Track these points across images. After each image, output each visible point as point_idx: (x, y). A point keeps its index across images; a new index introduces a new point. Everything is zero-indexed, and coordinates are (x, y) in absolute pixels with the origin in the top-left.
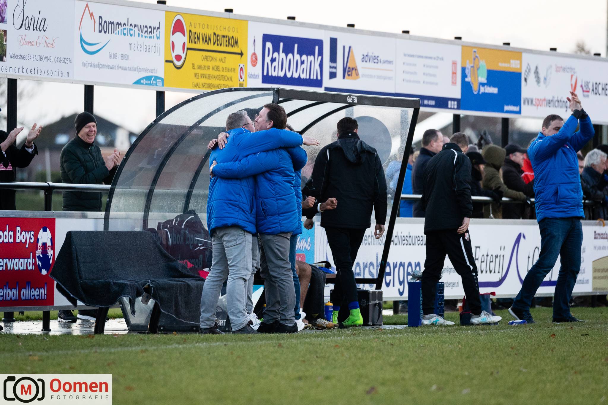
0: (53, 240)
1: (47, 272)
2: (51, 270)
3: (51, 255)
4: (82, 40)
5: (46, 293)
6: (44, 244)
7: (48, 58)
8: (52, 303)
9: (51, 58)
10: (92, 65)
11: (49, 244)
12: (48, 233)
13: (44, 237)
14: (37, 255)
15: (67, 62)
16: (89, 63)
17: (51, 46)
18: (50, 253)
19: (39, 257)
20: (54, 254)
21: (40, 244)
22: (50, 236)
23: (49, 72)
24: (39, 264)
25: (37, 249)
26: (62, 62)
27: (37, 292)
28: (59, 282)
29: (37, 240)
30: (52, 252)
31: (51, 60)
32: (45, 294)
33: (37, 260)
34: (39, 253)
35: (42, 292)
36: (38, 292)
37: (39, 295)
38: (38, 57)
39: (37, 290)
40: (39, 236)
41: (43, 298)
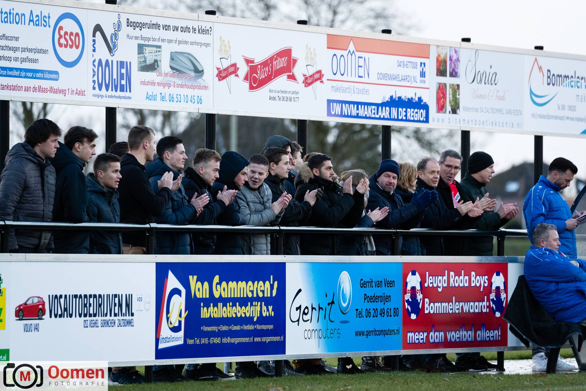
0: (506, 284)
1: (501, 314)
2: (505, 311)
3: (505, 298)
4: (531, 92)
5: (500, 334)
6: (498, 288)
7: (500, 111)
8: (506, 344)
9: (502, 110)
10: (541, 117)
11: (502, 287)
12: (501, 277)
13: (498, 281)
14: (491, 298)
15: (517, 114)
16: (538, 115)
17: (502, 98)
18: (503, 296)
19: (493, 300)
20: (507, 297)
21: (494, 288)
22: (503, 280)
23: (501, 124)
24: (493, 306)
25: (491, 293)
26: (512, 114)
27: (492, 333)
28: (512, 324)
29: (490, 284)
30: (505, 295)
31: (502, 112)
32: (499, 336)
33: (491, 303)
34: (493, 296)
35: (496, 334)
37: (493, 337)
38: (490, 109)
39: (492, 331)
40: (493, 281)
41: (497, 339)
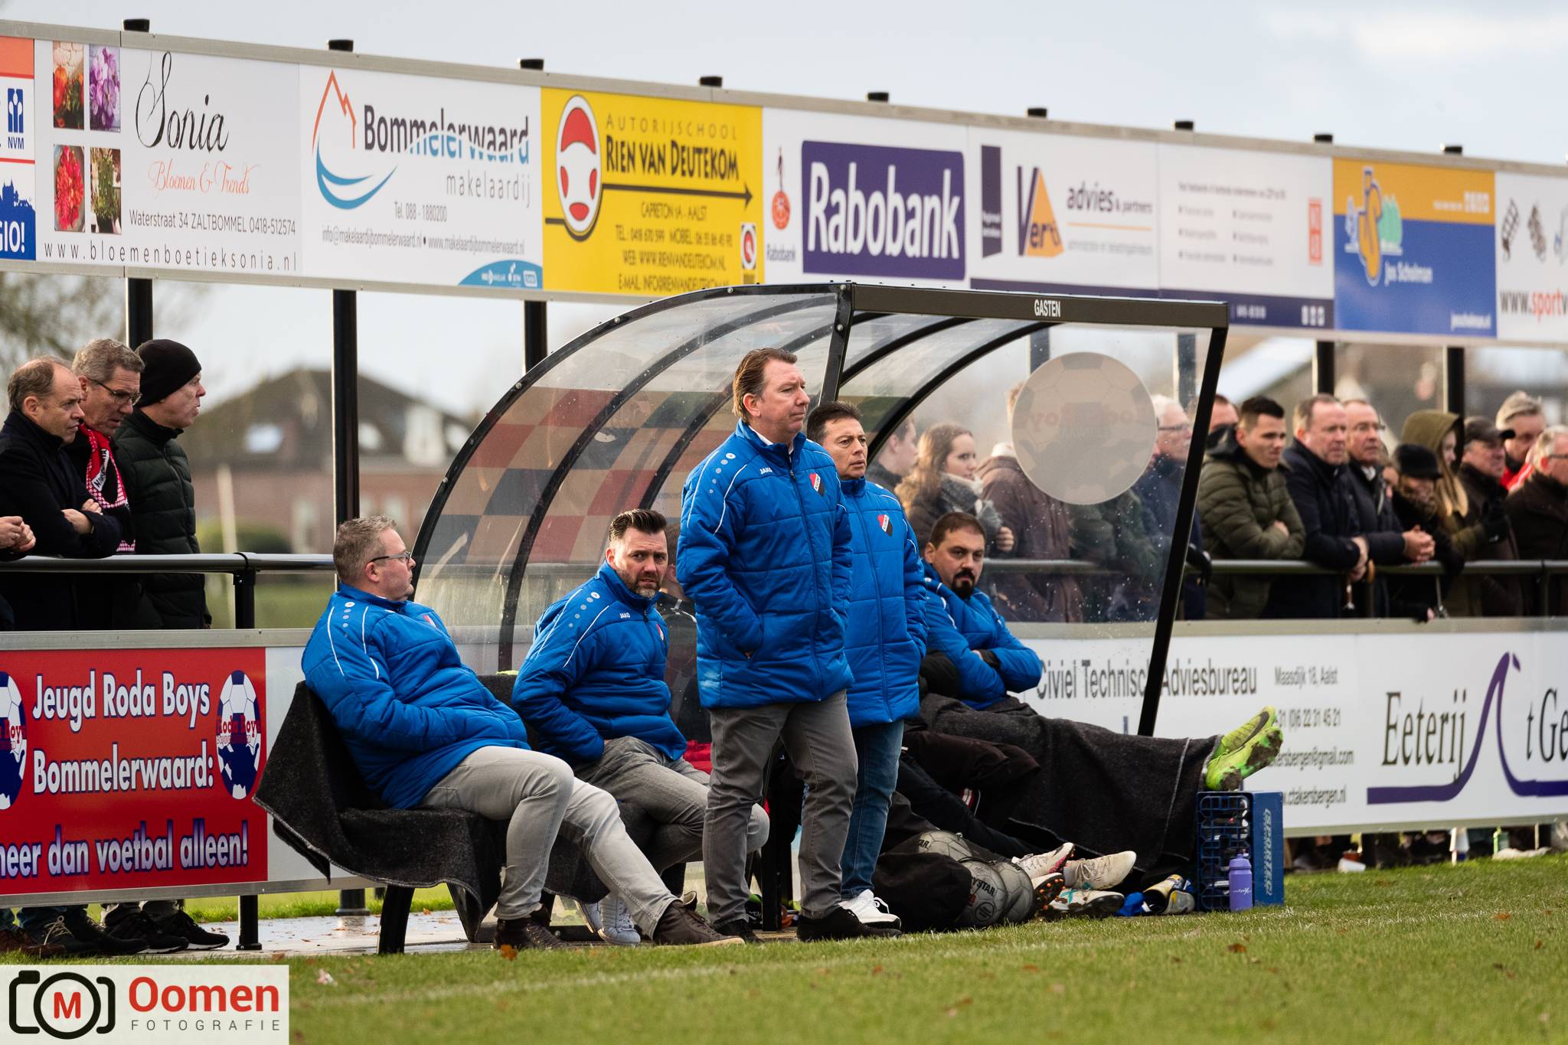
0: (259, 706)
1: (248, 792)
2: (259, 782)
3: (257, 746)
4: (321, 170)
5: (245, 848)
6: (238, 718)
7: (232, 222)
8: (263, 875)
9: (240, 221)
10: (349, 237)
11: (250, 716)
12: (248, 688)
13: (237, 698)
14: (220, 746)
15: (283, 230)
16: (342, 233)
17: (241, 188)
18: (253, 740)
19: (224, 752)
20: (262, 743)
21: (226, 718)
22: (253, 696)
23: (237, 258)
24: (224, 770)
25: (218, 732)
26: (269, 231)
27: (223, 845)
28: (279, 818)
29: (218, 707)
30: (258, 738)
31: (240, 227)
32: (242, 852)
33: (220, 759)
34: (224, 741)
35: (233, 846)
36: (226, 845)
37: (227, 854)
38: (206, 218)
39: (223, 839)
40: (223, 698)
41: (239, 862)
